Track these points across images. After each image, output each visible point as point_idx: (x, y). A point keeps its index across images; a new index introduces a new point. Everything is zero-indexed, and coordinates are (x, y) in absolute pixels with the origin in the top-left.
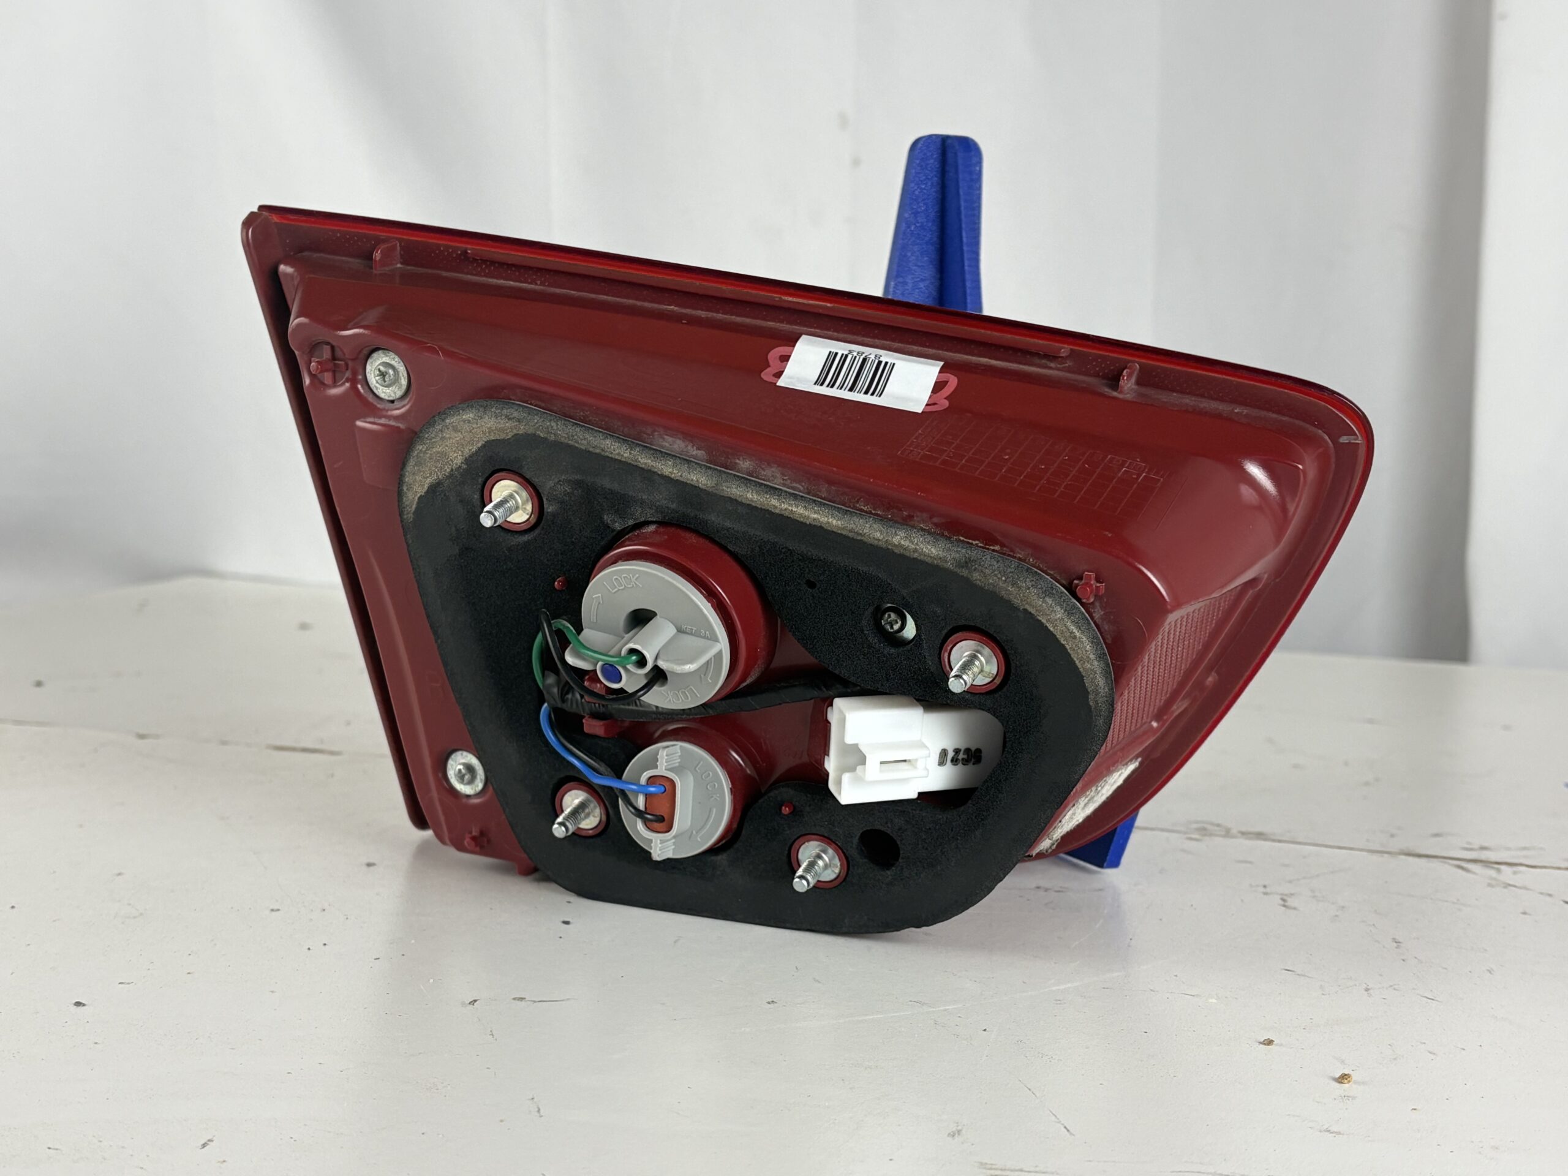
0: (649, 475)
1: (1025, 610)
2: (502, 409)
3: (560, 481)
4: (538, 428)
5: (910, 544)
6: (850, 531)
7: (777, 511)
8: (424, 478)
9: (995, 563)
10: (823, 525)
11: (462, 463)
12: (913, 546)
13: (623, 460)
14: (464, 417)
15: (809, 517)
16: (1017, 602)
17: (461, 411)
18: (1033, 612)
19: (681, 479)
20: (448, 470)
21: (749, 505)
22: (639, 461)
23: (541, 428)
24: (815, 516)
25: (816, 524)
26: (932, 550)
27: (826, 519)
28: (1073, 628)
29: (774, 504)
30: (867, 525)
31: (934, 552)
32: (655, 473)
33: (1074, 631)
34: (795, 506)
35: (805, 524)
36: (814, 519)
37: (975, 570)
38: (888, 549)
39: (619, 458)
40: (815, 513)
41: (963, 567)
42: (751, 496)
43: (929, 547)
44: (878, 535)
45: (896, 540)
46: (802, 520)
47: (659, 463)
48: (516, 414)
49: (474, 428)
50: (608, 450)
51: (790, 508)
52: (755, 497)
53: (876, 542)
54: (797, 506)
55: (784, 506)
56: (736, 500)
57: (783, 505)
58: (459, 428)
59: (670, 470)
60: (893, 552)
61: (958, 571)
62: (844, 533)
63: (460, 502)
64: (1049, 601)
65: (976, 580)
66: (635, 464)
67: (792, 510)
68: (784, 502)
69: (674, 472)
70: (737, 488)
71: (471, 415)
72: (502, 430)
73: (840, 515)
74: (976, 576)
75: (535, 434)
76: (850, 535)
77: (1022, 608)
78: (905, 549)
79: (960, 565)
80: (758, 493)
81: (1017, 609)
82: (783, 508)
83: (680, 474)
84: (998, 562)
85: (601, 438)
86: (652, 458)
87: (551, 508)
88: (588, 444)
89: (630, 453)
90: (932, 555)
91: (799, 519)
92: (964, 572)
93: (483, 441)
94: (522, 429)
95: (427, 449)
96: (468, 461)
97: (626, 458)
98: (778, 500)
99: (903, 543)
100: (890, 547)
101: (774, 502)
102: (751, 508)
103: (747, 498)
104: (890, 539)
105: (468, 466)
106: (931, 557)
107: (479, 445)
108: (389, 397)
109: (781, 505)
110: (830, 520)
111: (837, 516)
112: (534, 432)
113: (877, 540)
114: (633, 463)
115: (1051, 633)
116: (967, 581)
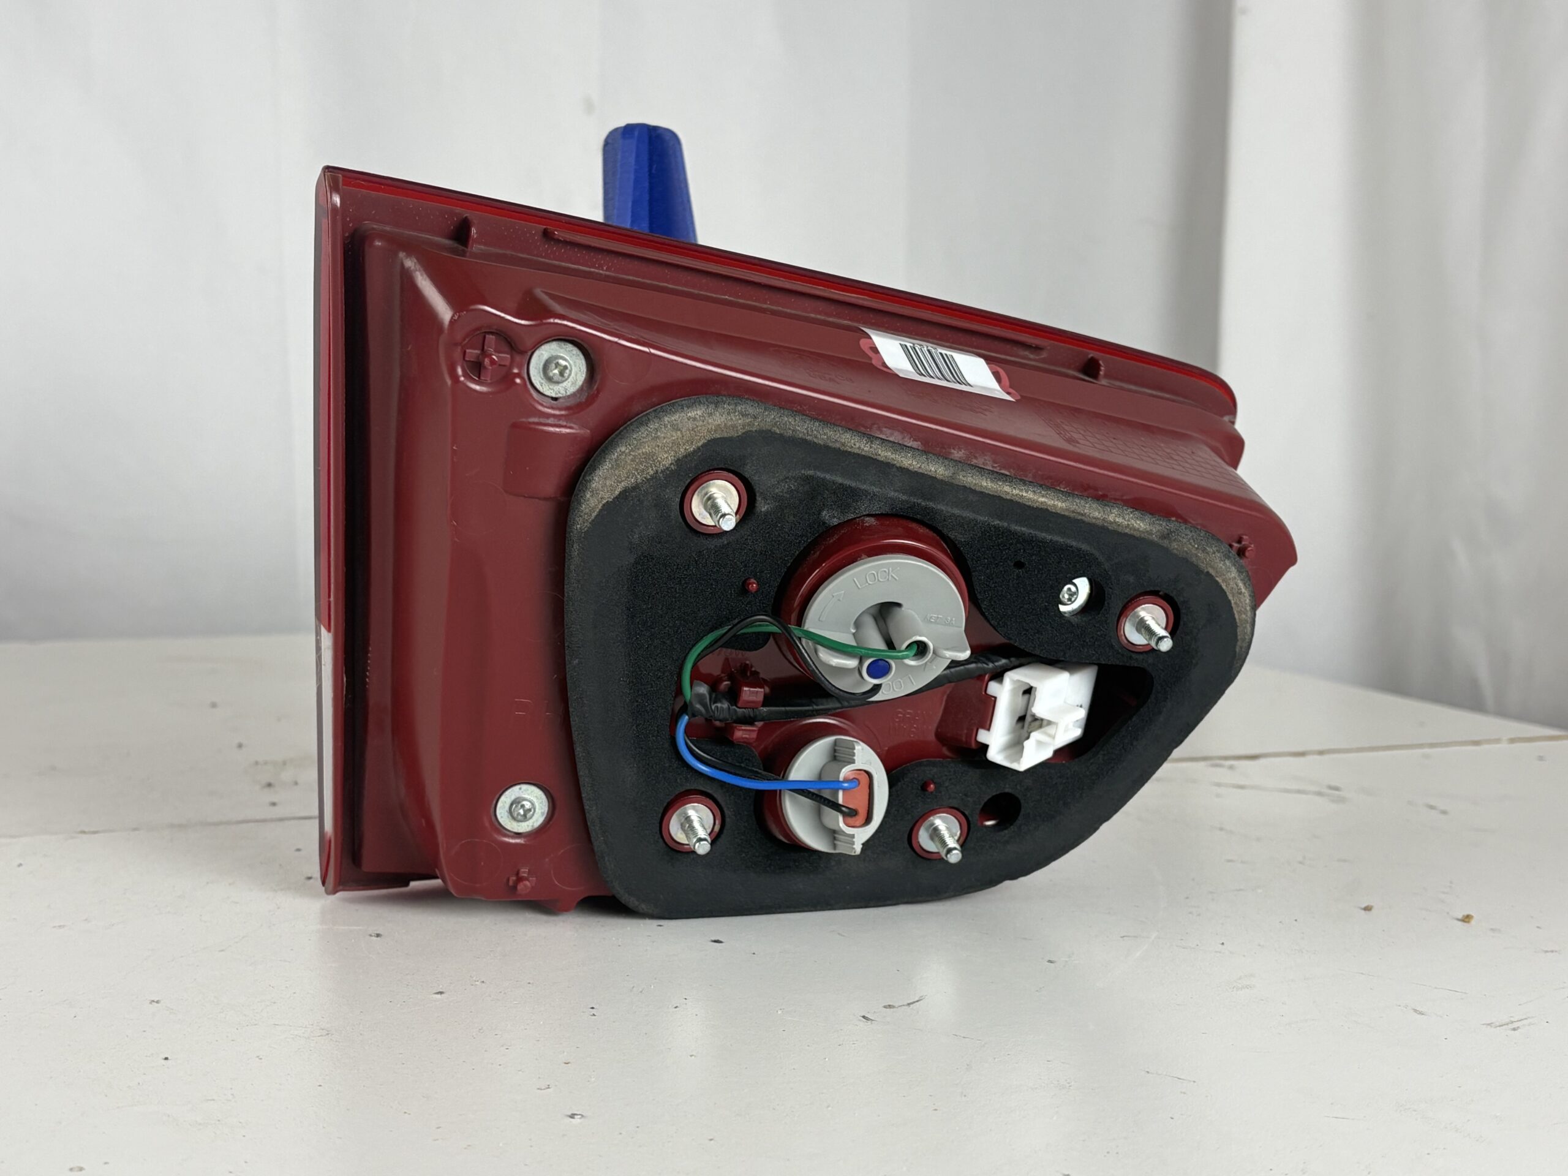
0: (885, 468)
1: (1208, 572)
2: (736, 406)
3: (787, 478)
4: (776, 424)
5: (1123, 521)
6: (1073, 512)
7: (1008, 498)
8: (618, 481)
9: (1189, 533)
10: (1049, 508)
11: (671, 464)
12: (1126, 523)
13: (863, 453)
14: (689, 414)
15: (1037, 501)
16: (1202, 566)
17: (685, 409)
18: (1213, 574)
19: (921, 471)
20: (652, 472)
21: (982, 493)
22: (879, 455)
23: (778, 423)
24: (1043, 499)
25: (1043, 507)
26: (1141, 524)
27: (1052, 502)
28: (1241, 585)
29: (1006, 490)
30: (1087, 506)
31: (1143, 526)
32: (894, 465)
33: (1242, 587)
34: (1026, 491)
35: (1033, 507)
36: (1042, 503)
37: (1174, 540)
38: (1104, 526)
39: (859, 452)
40: (1043, 496)
41: (1165, 538)
42: (985, 484)
43: (1138, 522)
44: (1096, 514)
45: (1111, 518)
46: (1030, 503)
47: (899, 455)
48: (751, 411)
49: (697, 427)
50: (849, 444)
51: (1021, 493)
52: (989, 485)
53: (1094, 521)
54: (1027, 492)
55: (1016, 492)
56: (970, 489)
57: (1014, 491)
58: (680, 426)
59: (910, 462)
60: (1108, 529)
61: (1160, 542)
62: (1067, 513)
63: (655, 506)
64: (1228, 563)
65: (1174, 549)
66: (875, 457)
67: (1022, 495)
68: (1015, 488)
69: (914, 463)
70: (972, 477)
71: (699, 412)
72: (734, 427)
73: (1064, 497)
74: (1175, 545)
75: (770, 431)
76: (1072, 515)
77: (1206, 571)
78: (1119, 525)
79: (1165, 537)
80: (992, 481)
81: (1202, 572)
82: (1015, 494)
83: (919, 465)
84: (1191, 531)
85: (841, 432)
86: (892, 451)
87: (766, 507)
88: (828, 438)
89: (871, 447)
90: (1141, 529)
91: (1027, 504)
92: (1165, 543)
93: (706, 439)
94: (756, 425)
95: (632, 450)
96: (678, 462)
97: (866, 451)
98: (1010, 486)
99: (1117, 520)
100: (1105, 524)
101: (1007, 489)
102: (983, 495)
103: (981, 486)
104: (1106, 517)
105: (678, 467)
106: (1140, 531)
107: (700, 444)
108: (556, 394)
109: (1012, 491)
110: (1056, 503)
111: (1061, 498)
112: (769, 429)
113: (1095, 518)
114: (872, 456)
115: (1223, 590)
116: (1166, 550)
